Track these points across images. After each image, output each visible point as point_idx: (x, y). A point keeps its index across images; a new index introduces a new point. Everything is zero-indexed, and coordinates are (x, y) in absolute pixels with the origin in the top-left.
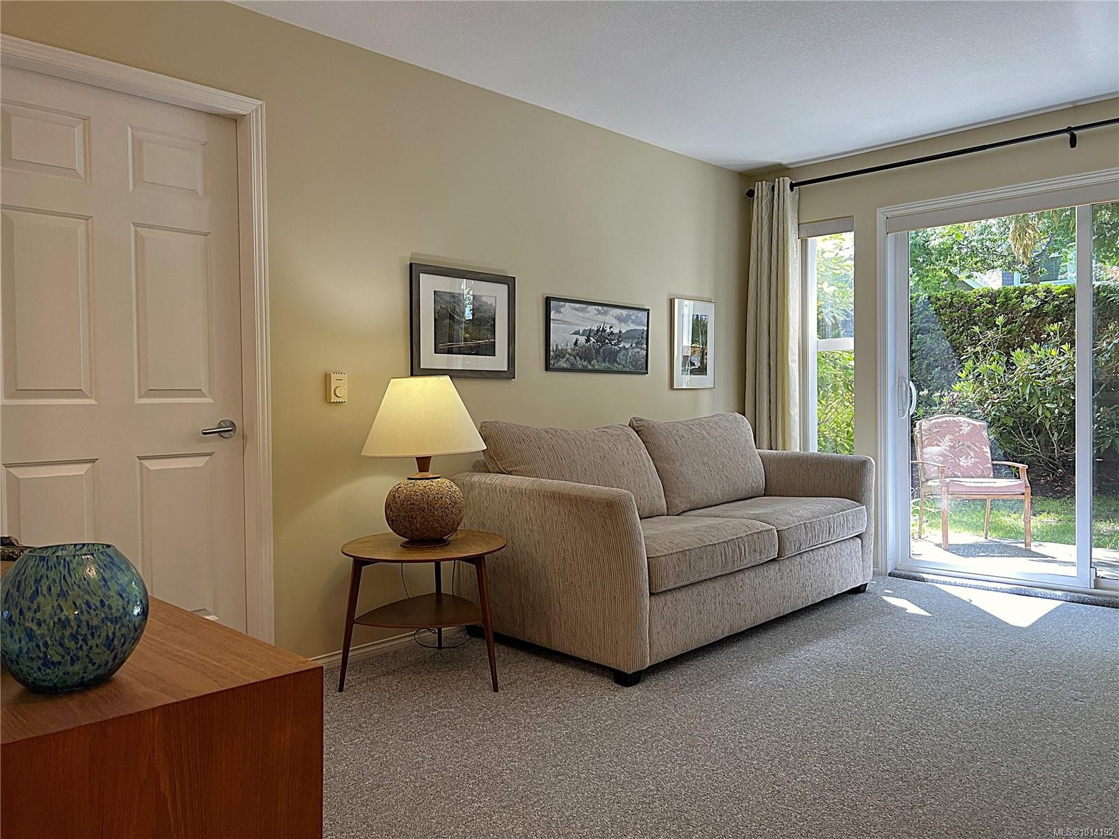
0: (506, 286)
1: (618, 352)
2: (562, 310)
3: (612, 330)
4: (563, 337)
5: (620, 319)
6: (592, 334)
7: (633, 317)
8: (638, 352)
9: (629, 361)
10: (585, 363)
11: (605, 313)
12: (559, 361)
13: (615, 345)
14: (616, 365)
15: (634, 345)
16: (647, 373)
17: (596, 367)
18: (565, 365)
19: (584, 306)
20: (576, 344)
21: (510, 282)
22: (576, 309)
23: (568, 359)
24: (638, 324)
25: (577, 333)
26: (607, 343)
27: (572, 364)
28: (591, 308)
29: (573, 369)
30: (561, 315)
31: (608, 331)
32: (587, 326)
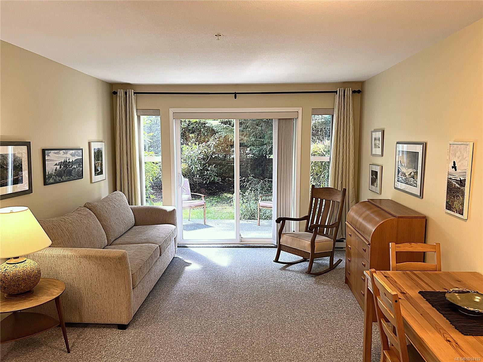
0: (26, 147)
1: (72, 170)
2: (50, 154)
3: (69, 160)
4: (51, 168)
5: (72, 155)
6: (62, 164)
7: (77, 153)
8: (79, 169)
9: (76, 174)
10: (60, 178)
11: (67, 153)
12: (49, 180)
13: (71, 167)
14: (71, 177)
15: (78, 166)
16: (83, 178)
17: (64, 179)
18: (52, 181)
19: (58, 151)
20: (56, 170)
21: (28, 144)
22: (55, 153)
23: (53, 178)
24: (79, 156)
25: (56, 165)
26: (68, 167)
27: (55, 180)
28: (61, 152)
29: (55, 182)
30: (50, 157)
31: (68, 161)
32: (60, 161)
